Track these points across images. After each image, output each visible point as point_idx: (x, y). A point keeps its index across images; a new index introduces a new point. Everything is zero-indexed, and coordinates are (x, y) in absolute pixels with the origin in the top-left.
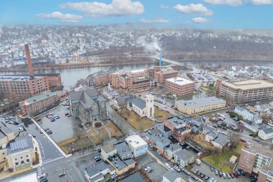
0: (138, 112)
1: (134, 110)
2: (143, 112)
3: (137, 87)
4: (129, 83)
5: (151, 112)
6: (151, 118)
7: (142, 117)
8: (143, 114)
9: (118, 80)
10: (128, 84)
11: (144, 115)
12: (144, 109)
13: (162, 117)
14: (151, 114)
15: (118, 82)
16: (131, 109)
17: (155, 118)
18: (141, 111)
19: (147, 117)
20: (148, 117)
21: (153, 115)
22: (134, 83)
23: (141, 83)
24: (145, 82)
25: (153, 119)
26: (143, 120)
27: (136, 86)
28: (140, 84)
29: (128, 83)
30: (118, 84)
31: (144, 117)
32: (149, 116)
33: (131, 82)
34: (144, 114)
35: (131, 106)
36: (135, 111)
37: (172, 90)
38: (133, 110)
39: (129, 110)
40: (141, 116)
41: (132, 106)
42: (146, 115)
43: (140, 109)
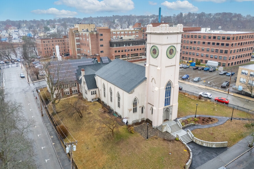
0: (113, 105)
1: (103, 99)
2: (135, 104)
3: (117, 54)
4: (101, 43)
5: (167, 102)
6: (167, 128)
7: (130, 123)
8: (135, 110)
9: (78, 41)
10: (98, 48)
11: (137, 117)
12: (138, 91)
13: (212, 125)
14: (167, 111)
15: (79, 46)
16: (94, 96)
17: (186, 125)
18: (127, 99)
19: (149, 122)
20: (155, 125)
21: (174, 115)
22: (111, 44)
23: (128, 46)
24: (135, 44)
25: (181, 134)
26: (133, 138)
27: (116, 52)
28: (125, 47)
29: (97, 44)
30: (79, 51)
31: (137, 123)
32: (157, 121)
33: (105, 43)
34: (139, 110)
35: (92, 84)
36: (106, 100)
37: (199, 53)
38: (99, 100)
39: (85, 100)
40: (125, 121)
41: (96, 87)
42: (144, 116)
43: (121, 92)
